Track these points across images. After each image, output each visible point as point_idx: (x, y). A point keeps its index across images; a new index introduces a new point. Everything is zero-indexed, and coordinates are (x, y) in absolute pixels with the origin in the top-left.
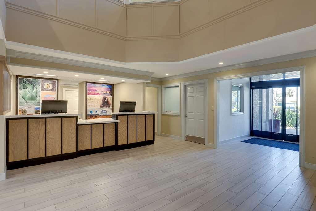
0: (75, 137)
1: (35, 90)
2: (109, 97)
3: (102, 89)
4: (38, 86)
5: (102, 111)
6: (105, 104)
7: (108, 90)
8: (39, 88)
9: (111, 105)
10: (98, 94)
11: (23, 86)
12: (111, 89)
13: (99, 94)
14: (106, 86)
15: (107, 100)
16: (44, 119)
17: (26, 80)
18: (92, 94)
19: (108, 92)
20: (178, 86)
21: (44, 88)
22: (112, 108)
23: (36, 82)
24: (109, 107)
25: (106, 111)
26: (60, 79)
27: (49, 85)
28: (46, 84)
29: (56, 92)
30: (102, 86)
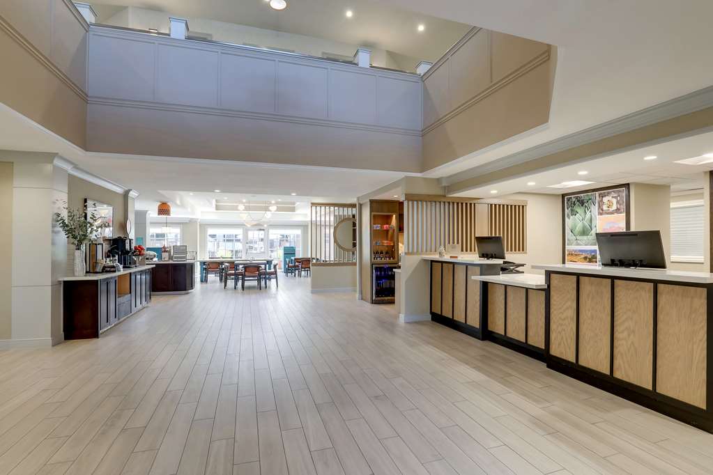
0: (480, 302)
1: (588, 214)
4: (592, 207)
8: (595, 209)
11: (572, 210)
17: (574, 200)
21: (602, 210)
23: (590, 199)
26: (633, 183)
27: (611, 201)
28: (605, 199)
29: (624, 214)
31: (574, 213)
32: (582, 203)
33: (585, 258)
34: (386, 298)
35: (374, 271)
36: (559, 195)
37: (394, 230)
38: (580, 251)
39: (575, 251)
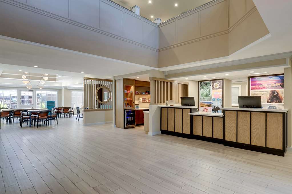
0: (190, 123)
1: (208, 89)
2: (281, 91)
3: (269, 82)
4: (210, 86)
6: (274, 98)
7: (278, 82)
8: (211, 87)
10: (264, 88)
13: (265, 88)
14: (275, 78)
15: (278, 94)
17: (203, 83)
18: (257, 89)
19: (279, 84)
21: (214, 88)
23: (209, 84)
24: (281, 102)
25: (275, 107)
26: (225, 79)
27: (217, 84)
28: (215, 84)
29: (222, 89)
30: (270, 78)
31: (203, 88)
32: (206, 85)
33: (207, 105)
34: (130, 126)
35: (125, 113)
36: (197, 81)
37: (132, 93)
38: (205, 103)
39: (203, 103)
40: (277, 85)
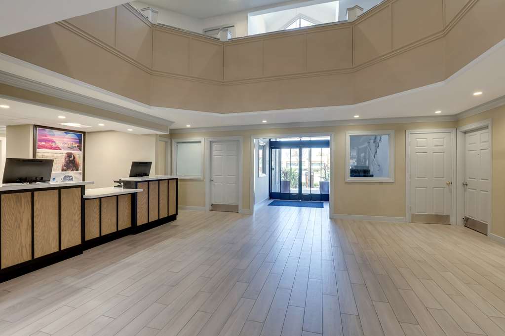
0: (80, 220)
2: (78, 154)
3: (65, 139)
5: (65, 176)
6: (71, 165)
7: (74, 142)
9: (81, 167)
10: (57, 148)
12: (80, 140)
13: (59, 148)
14: (71, 135)
15: (74, 158)
16: (30, 193)
18: (47, 148)
19: (76, 145)
20: (200, 142)
22: (82, 172)
24: (77, 170)
25: (71, 176)
30: (65, 134)
40: (74, 146)
